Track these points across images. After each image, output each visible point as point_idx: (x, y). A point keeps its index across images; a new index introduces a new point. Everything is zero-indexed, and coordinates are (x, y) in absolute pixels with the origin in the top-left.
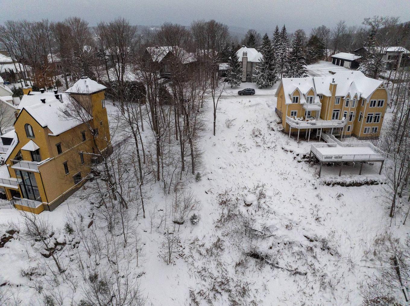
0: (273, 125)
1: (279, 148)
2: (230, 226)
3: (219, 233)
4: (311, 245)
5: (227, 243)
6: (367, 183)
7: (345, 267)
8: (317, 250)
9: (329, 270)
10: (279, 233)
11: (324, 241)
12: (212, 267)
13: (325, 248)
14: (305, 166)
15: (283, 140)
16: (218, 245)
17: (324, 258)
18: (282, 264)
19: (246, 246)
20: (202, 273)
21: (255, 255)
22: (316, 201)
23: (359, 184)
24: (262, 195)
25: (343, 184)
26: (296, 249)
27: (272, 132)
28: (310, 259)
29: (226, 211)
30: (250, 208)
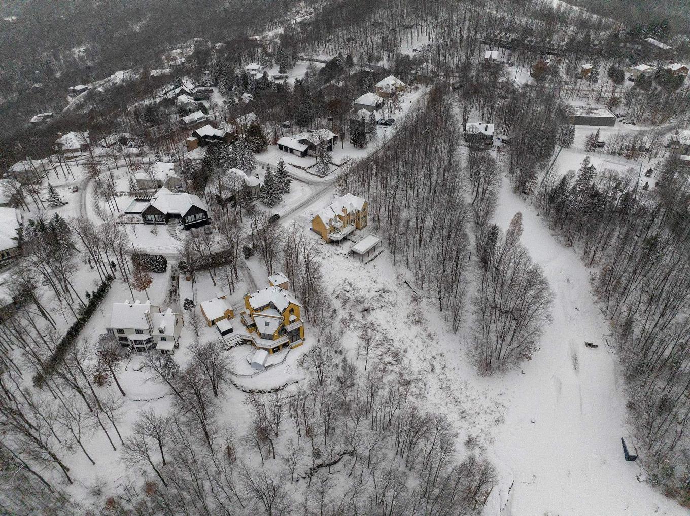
0: (320, 242)
1: (333, 255)
2: (349, 305)
3: (347, 311)
4: (379, 293)
5: (353, 312)
6: (379, 254)
7: (394, 295)
8: (383, 294)
9: (391, 299)
10: (367, 296)
11: (383, 290)
12: (356, 324)
13: (384, 291)
14: (351, 259)
15: (333, 249)
16: (351, 315)
17: (386, 295)
18: (375, 307)
19: (360, 308)
20: (355, 328)
21: (365, 310)
22: (368, 274)
23: (376, 257)
24: (350, 284)
25: (371, 260)
26: (375, 298)
27: (322, 246)
28: (382, 299)
29: (341, 300)
30: (350, 293)
